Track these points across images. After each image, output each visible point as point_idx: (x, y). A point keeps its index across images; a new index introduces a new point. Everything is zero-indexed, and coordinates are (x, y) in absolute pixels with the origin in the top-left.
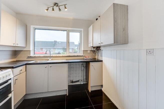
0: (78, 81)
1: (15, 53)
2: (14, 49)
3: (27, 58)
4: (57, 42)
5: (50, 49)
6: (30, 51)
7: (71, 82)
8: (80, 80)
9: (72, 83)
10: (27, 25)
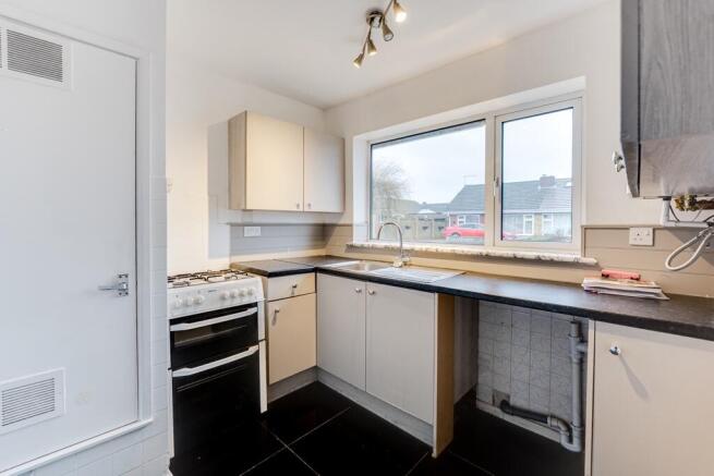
0: (541, 418)
1: (323, 231)
2: (320, 221)
3: (346, 251)
4: (554, 184)
5: (521, 215)
6: (351, 225)
7: (498, 402)
8: (553, 417)
9: (499, 410)
10: (343, 140)
